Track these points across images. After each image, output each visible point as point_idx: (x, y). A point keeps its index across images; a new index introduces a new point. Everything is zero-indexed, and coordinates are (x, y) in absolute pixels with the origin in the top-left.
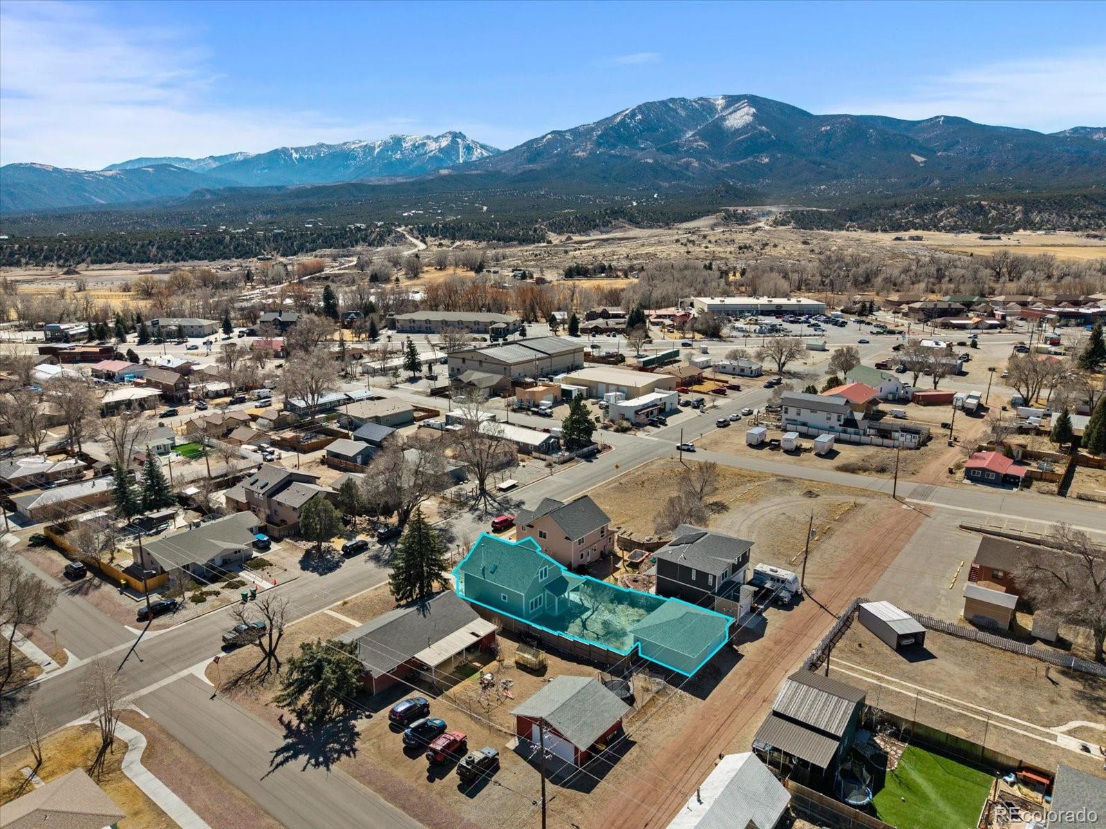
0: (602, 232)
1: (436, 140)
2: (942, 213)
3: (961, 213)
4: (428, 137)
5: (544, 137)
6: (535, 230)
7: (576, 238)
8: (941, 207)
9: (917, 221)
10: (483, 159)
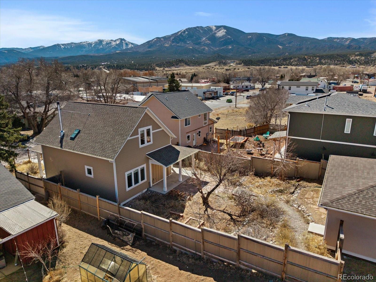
0: (176, 67)
1: (115, 41)
2: (292, 60)
3: (299, 60)
4: (112, 40)
5: (153, 39)
6: (151, 66)
7: (166, 69)
8: (291, 59)
9: (285, 63)
10: (132, 47)
